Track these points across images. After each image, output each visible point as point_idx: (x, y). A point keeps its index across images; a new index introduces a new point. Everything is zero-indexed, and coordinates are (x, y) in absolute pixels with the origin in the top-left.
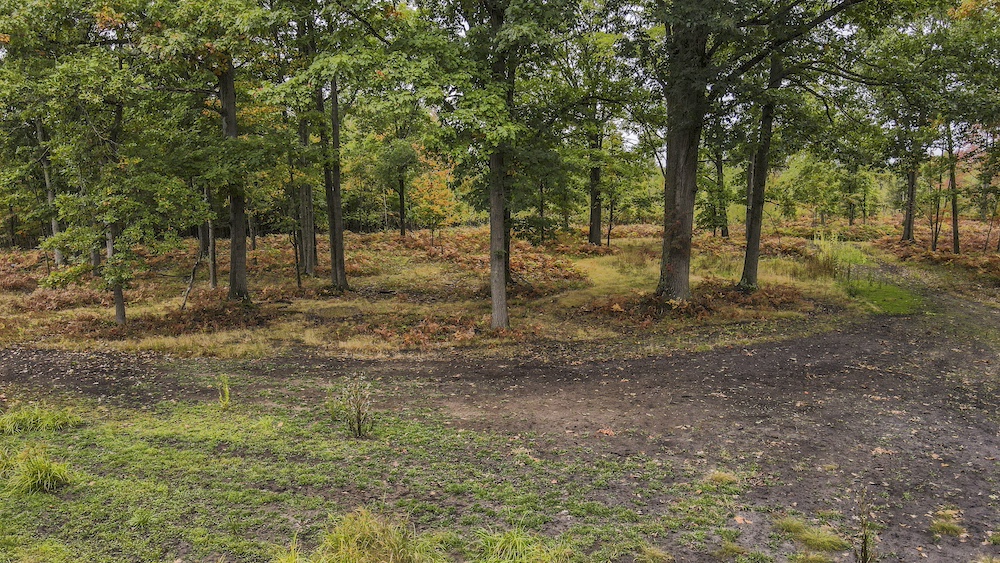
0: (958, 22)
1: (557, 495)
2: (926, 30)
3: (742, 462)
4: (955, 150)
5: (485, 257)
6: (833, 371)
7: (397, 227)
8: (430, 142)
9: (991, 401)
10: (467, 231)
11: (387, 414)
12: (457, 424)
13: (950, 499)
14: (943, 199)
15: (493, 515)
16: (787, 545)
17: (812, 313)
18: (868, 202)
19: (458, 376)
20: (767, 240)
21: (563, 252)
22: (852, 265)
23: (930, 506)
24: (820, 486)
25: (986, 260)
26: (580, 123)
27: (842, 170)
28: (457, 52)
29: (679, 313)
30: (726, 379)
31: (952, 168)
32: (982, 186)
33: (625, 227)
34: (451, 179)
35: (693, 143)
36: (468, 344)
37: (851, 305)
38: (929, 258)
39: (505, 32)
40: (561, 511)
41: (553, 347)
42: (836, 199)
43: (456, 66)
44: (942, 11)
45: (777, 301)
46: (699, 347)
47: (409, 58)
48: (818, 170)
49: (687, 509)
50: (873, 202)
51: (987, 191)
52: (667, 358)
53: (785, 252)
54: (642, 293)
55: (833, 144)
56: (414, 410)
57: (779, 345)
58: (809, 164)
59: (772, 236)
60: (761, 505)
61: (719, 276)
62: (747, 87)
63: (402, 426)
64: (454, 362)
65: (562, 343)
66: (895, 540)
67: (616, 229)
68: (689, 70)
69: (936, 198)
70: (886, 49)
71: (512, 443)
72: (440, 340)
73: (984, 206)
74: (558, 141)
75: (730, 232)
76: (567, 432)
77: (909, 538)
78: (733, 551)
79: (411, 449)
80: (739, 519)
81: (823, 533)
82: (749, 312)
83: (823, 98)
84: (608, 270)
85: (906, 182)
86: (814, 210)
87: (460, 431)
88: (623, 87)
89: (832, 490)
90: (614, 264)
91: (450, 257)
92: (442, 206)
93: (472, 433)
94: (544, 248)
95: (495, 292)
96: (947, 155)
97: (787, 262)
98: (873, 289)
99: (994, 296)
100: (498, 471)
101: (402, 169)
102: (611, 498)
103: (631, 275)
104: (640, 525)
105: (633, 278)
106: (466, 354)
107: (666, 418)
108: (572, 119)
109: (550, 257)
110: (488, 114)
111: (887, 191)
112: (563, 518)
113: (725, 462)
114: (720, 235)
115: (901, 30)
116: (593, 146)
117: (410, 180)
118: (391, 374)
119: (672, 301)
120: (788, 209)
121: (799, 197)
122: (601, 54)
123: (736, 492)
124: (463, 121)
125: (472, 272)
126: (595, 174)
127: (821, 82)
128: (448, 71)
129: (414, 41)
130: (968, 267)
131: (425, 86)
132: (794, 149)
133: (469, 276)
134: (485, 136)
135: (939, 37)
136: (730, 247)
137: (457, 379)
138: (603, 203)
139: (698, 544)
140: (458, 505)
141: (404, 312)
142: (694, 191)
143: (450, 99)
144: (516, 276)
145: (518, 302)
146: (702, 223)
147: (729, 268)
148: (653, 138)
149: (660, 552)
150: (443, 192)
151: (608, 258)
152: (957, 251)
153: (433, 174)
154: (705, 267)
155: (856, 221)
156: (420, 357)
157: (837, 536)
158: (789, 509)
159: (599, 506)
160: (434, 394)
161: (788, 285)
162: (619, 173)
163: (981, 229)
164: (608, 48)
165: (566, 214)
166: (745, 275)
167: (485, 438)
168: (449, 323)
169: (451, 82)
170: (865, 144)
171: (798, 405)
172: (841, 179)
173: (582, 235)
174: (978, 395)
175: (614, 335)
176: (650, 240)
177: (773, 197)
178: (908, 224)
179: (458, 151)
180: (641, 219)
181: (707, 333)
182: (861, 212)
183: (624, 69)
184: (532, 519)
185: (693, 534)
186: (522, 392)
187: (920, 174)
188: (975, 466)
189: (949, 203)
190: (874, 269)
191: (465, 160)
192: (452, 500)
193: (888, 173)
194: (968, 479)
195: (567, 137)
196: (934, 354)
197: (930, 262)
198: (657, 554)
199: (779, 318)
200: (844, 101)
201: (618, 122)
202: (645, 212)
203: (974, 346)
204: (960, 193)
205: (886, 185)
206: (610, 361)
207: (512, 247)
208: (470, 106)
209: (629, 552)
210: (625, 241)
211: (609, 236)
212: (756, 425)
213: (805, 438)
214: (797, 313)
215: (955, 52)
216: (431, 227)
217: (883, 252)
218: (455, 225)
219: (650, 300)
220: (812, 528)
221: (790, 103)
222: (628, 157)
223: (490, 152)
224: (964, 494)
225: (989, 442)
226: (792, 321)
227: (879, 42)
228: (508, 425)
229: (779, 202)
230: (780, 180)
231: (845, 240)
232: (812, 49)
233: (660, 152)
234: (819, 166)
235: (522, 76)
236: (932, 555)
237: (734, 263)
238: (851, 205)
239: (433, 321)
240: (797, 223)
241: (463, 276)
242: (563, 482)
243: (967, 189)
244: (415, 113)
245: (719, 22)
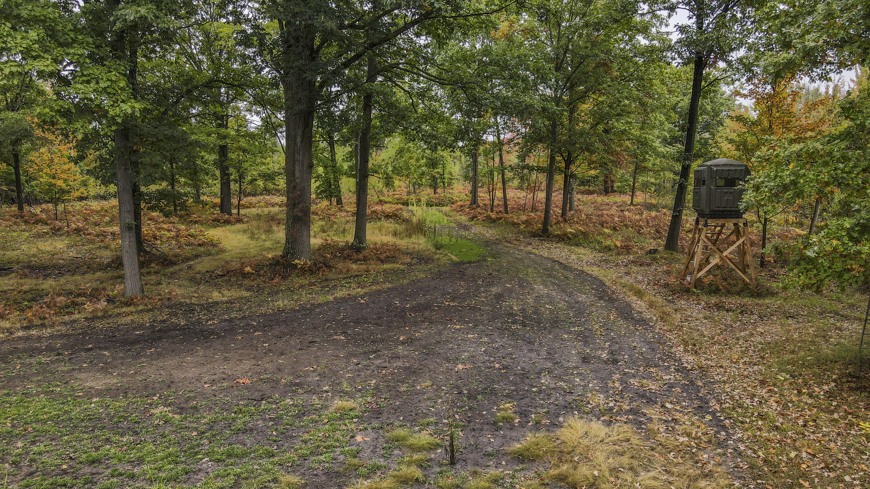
0: (498, 42)
1: (198, 445)
2: (478, 46)
3: (360, 390)
4: (502, 137)
5: (116, 229)
6: (426, 309)
7: (13, 201)
8: (45, 115)
9: (531, 321)
10: (95, 205)
11: (8, 395)
12: (89, 394)
13: (508, 396)
14: (496, 174)
15: (132, 477)
16: (396, 452)
17: (410, 265)
18: (446, 176)
19: (90, 346)
20: (373, 207)
21: (196, 222)
22: (437, 225)
23: (495, 403)
24: (419, 401)
25: (524, 218)
26: (205, 104)
27: (426, 151)
28: (70, 26)
29: (303, 271)
30: (345, 324)
31: (500, 150)
32: (520, 163)
33: (254, 198)
34: (74, 153)
35: (307, 125)
36: (100, 314)
37: (437, 256)
38: (489, 218)
39: (122, 12)
40: (201, 459)
41: (190, 309)
42: (423, 173)
43: (70, 40)
44: (488, 33)
45: (383, 257)
46: (321, 299)
47: (13, 28)
48: (409, 150)
49: (316, 437)
50: (450, 176)
51: (523, 168)
52: (295, 311)
53: (388, 216)
54: (270, 256)
55: (418, 129)
56: (39, 386)
57: (385, 292)
58: (402, 145)
59: (377, 204)
60: (376, 424)
61: (336, 238)
62: (349, 80)
63: (26, 404)
64: (84, 334)
65: (198, 305)
66: (473, 433)
67: (245, 200)
68: (301, 62)
69: (491, 173)
70: (451, 57)
71: (151, 404)
72: (68, 313)
73: (522, 178)
74: (186, 120)
75: (344, 201)
76: (206, 386)
77: (482, 430)
78: (355, 465)
79: (38, 426)
80: (359, 438)
81: (422, 438)
82: (361, 266)
83: (409, 93)
84: (239, 236)
85: (471, 160)
86: (407, 182)
87: (94, 400)
88: (245, 74)
89: (428, 403)
90: (244, 231)
91: (78, 231)
92: (65, 181)
93: (108, 400)
94: (177, 219)
95: (126, 262)
96: (497, 141)
97: (389, 225)
98: (452, 243)
99: (531, 244)
100: (136, 433)
101: (16, 142)
102: (248, 439)
103: (260, 240)
104: (276, 459)
105: (262, 243)
106: (99, 325)
107: (297, 362)
108: (198, 100)
109: (183, 227)
110: (109, 90)
111: (459, 168)
112: (205, 466)
113: (346, 393)
114: (335, 204)
115: (461, 44)
116: (220, 126)
117: (25, 153)
118: (11, 353)
119: (297, 261)
120: (388, 182)
121: (396, 172)
122: (222, 42)
123: (357, 417)
124: (81, 96)
125: (102, 244)
126: (223, 150)
127: (407, 79)
128: (61, 45)
129: (19, 12)
130: (514, 224)
131: (35, 58)
132: (389, 133)
133: (100, 248)
134: (107, 112)
135: (486, 52)
136: (344, 214)
137: (90, 350)
138: (232, 177)
139: (327, 465)
140: (94, 474)
141: (25, 288)
142: (311, 166)
143: (66, 73)
144: (149, 246)
145: (152, 270)
146: (320, 193)
147: (344, 232)
148: (273, 120)
149: (294, 479)
150: (66, 167)
151: (239, 226)
152: (507, 212)
153: (54, 149)
154: (324, 231)
155: (439, 190)
156: (47, 332)
157: (432, 438)
158: (397, 423)
159: (238, 448)
160: (63, 368)
161: (390, 243)
162: (244, 151)
163: (521, 196)
164: (229, 37)
165: (197, 187)
166: (357, 236)
167: (121, 403)
168: (79, 295)
169: (65, 56)
170: (441, 130)
171: (401, 339)
172: (426, 158)
173: (214, 206)
174: (523, 317)
175: (247, 294)
176: (276, 209)
177: (376, 172)
178: (474, 192)
179: (78, 125)
180: (267, 191)
181: (327, 286)
182: (442, 184)
183: (244, 57)
184: (173, 473)
185: (322, 458)
186: (159, 354)
187: (480, 154)
188: (523, 369)
189: (500, 176)
190: (452, 227)
191: (86, 134)
192: (87, 470)
193: (458, 153)
194: (518, 379)
195: (194, 116)
196: (494, 290)
197: (489, 221)
198: (292, 481)
199: (385, 270)
200: (424, 96)
201: (242, 105)
202: (271, 186)
203: (519, 282)
204: (506, 169)
205: (458, 163)
206: (244, 318)
207: (144, 219)
208: (88, 82)
209: (267, 484)
210: (254, 211)
211: (239, 206)
212: (370, 359)
213: (407, 365)
214: (398, 266)
215: (497, 64)
216: (56, 201)
217: (458, 214)
218: (81, 199)
219: (278, 262)
220: (414, 435)
221: (385, 94)
222: (252, 136)
223: (113, 128)
224: (516, 390)
225: (531, 351)
226: (394, 272)
227: (446, 52)
228: (146, 387)
229: (381, 176)
230: (381, 158)
231: (431, 206)
232: (399, 53)
233: (281, 133)
234: (410, 147)
235: (145, 56)
236: (497, 439)
237: (348, 227)
238: (434, 178)
239: (59, 295)
240: (396, 193)
241: (93, 249)
242: (203, 433)
243: (510, 166)
244: (29, 86)
245: (323, 22)
